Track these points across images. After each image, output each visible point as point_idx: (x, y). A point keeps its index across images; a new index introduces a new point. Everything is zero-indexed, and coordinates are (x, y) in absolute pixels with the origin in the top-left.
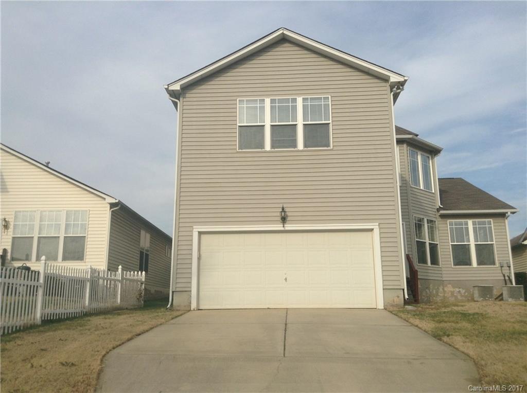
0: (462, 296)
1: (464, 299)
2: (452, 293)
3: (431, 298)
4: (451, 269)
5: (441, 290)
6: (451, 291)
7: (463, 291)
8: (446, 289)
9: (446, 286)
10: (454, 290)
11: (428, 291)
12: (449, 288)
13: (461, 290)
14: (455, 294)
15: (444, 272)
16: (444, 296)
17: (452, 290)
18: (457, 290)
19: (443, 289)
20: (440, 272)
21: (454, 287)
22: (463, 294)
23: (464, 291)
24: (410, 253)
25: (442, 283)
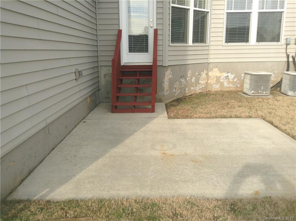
0: (229, 82)
1: (231, 86)
2: (218, 78)
3: (187, 89)
4: (221, 47)
5: (204, 75)
6: (217, 77)
7: (231, 76)
8: (210, 74)
9: (212, 70)
10: (221, 75)
11: (183, 80)
12: (215, 73)
13: (229, 74)
14: (221, 81)
15: (211, 52)
16: (207, 83)
17: (218, 74)
18: (225, 75)
19: (207, 74)
20: (206, 52)
21: (221, 71)
22: (231, 80)
23: (233, 76)
24: (160, 27)
25: (206, 66)
